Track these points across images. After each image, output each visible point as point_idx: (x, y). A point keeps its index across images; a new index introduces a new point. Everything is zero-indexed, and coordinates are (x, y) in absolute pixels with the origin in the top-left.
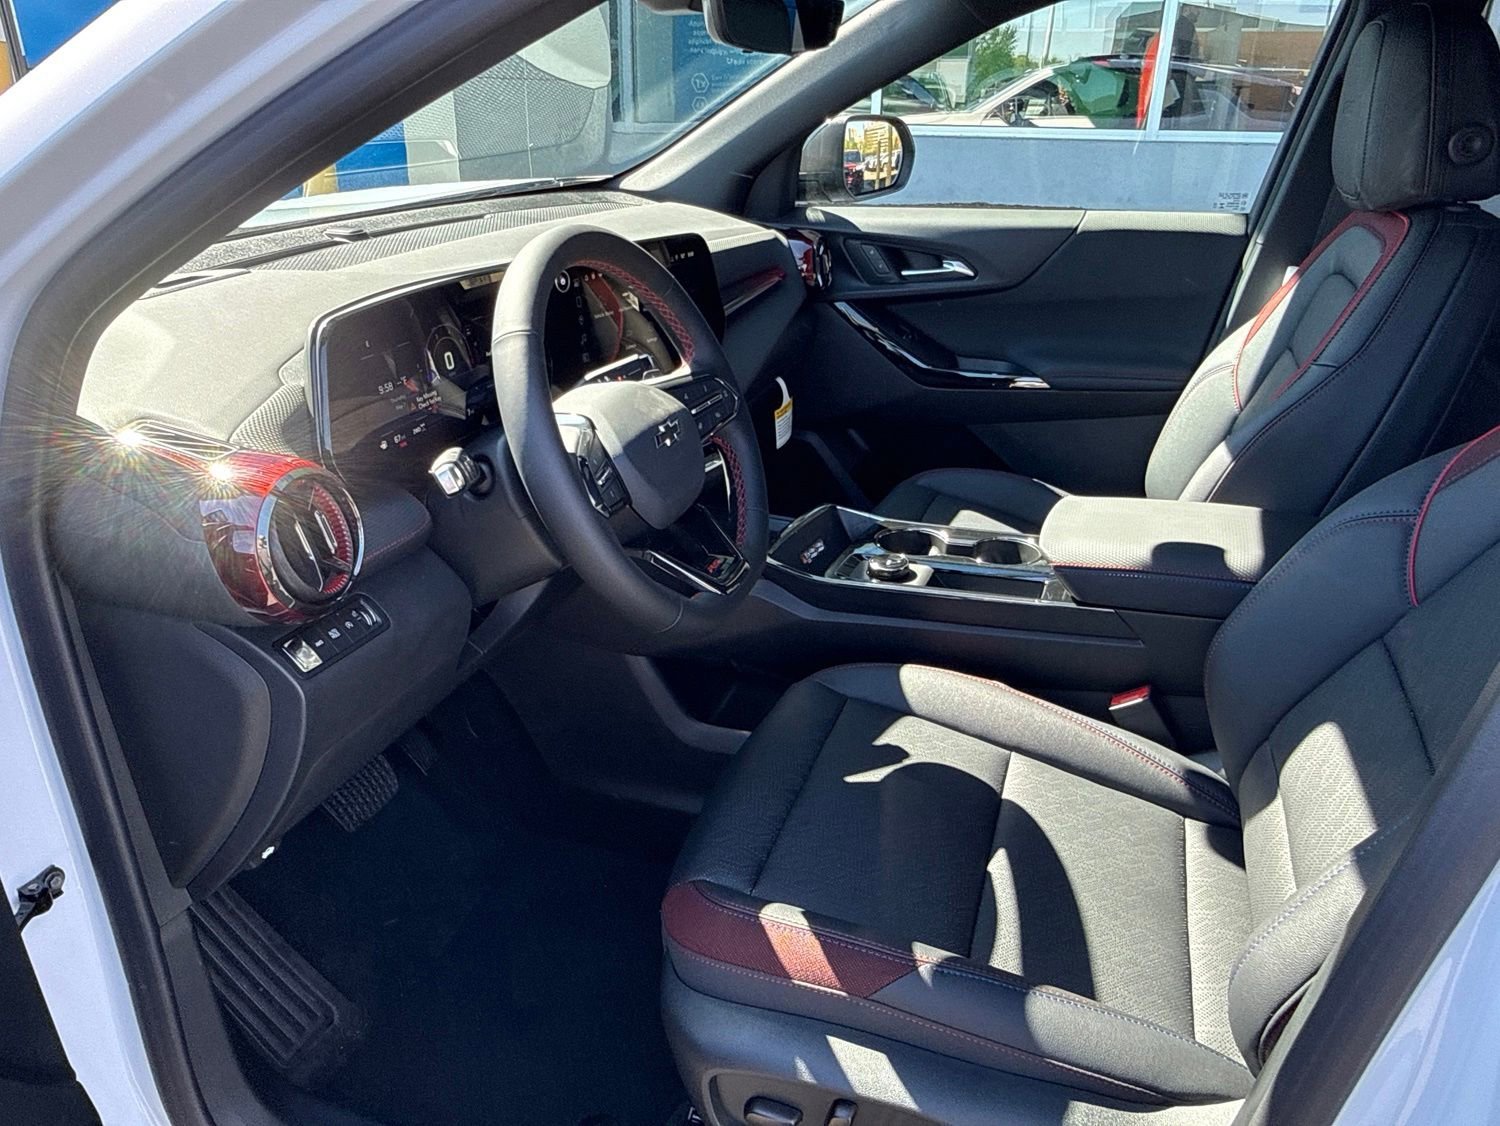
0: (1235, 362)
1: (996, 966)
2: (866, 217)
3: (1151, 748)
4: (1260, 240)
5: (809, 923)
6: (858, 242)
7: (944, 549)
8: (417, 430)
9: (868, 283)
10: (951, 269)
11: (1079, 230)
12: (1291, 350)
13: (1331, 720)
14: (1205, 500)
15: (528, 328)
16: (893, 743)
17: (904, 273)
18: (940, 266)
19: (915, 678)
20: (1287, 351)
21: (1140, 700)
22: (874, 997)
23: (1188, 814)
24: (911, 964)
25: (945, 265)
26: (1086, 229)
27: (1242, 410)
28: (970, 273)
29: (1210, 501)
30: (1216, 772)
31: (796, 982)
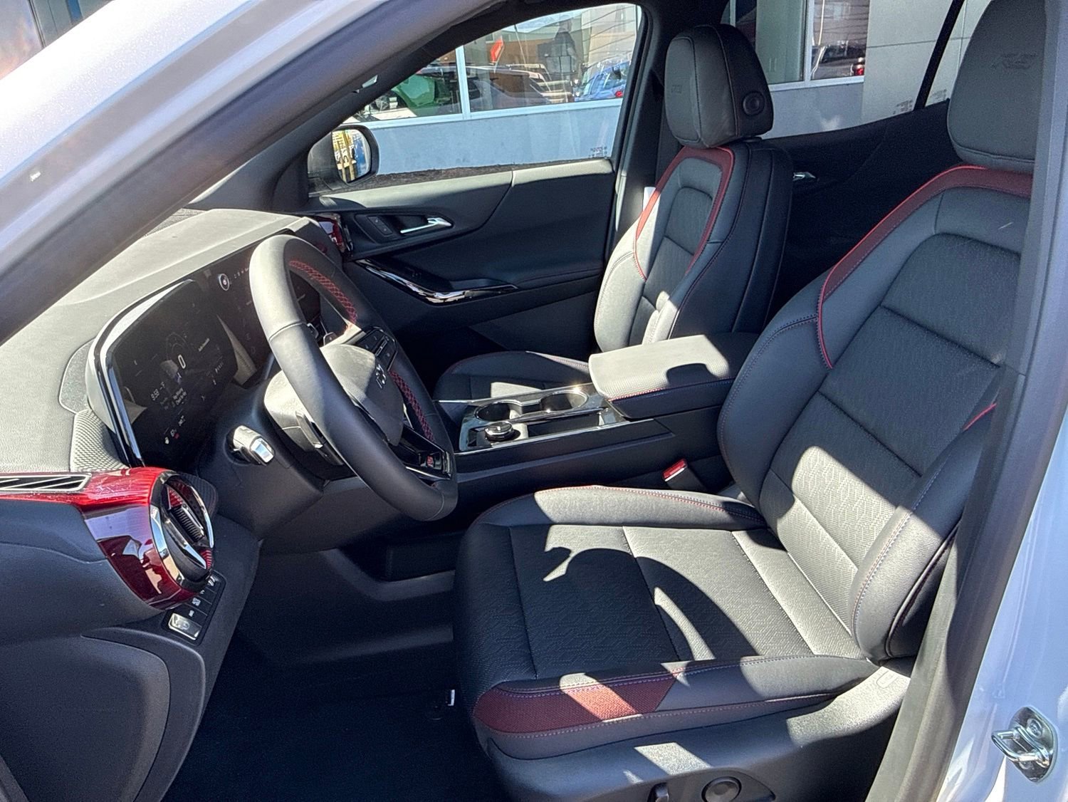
0: (633, 251)
1: (699, 660)
2: (366, 197)
3: (700, 496)
4: (624, 174)
5: (596, 679)
6: (365, 216)
7: (520, 410)
8: (181, 422)
9: (379, 242)
10: (435, 223)
11: (513, 185)
12: (667, 237)
13: (813, 445)
14: (667, 339)
15: (298, 320)
16: (556, 546)
17: (402, 232)
18: (427, 223)
19: (547, 499)
20: (665, 239)
21: (683, 469)
22: (658, 709)
23: (732, 529)
24: (671, 678)
25: (429, 222)
26: (518, 182)
27: (646, 279)
28: (448, 224)
29: (671, 338)
30: (736, 499)
31: (606, 721)
